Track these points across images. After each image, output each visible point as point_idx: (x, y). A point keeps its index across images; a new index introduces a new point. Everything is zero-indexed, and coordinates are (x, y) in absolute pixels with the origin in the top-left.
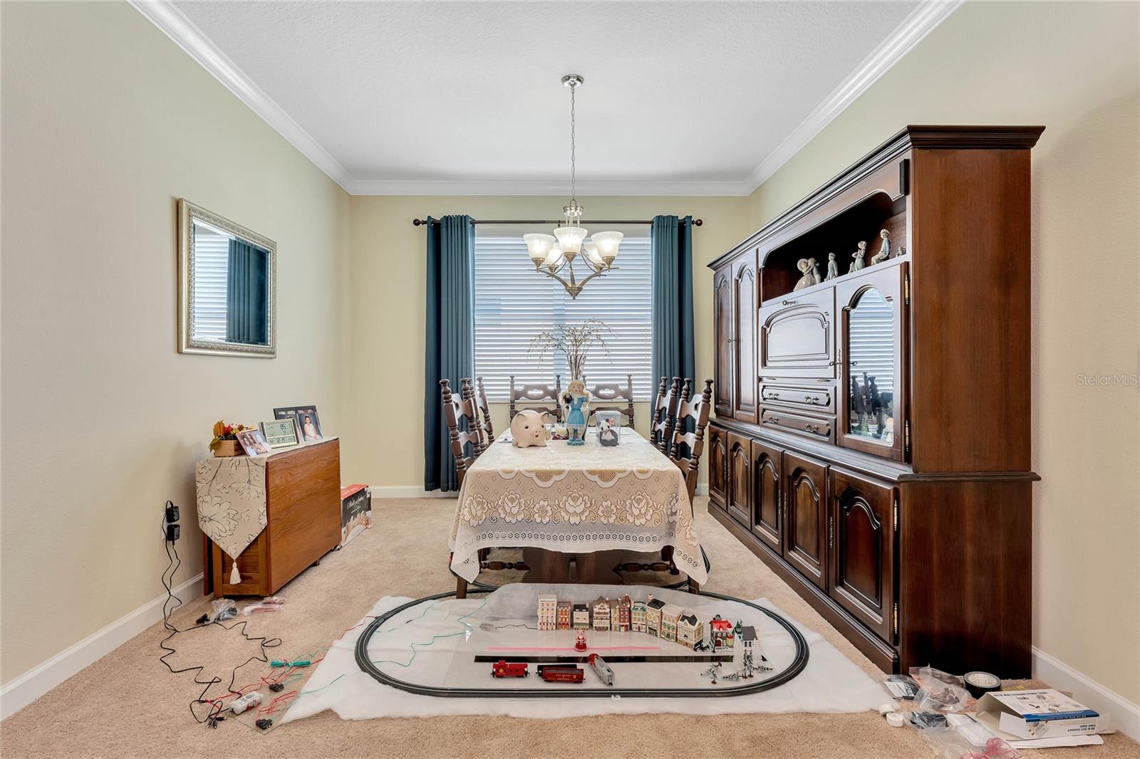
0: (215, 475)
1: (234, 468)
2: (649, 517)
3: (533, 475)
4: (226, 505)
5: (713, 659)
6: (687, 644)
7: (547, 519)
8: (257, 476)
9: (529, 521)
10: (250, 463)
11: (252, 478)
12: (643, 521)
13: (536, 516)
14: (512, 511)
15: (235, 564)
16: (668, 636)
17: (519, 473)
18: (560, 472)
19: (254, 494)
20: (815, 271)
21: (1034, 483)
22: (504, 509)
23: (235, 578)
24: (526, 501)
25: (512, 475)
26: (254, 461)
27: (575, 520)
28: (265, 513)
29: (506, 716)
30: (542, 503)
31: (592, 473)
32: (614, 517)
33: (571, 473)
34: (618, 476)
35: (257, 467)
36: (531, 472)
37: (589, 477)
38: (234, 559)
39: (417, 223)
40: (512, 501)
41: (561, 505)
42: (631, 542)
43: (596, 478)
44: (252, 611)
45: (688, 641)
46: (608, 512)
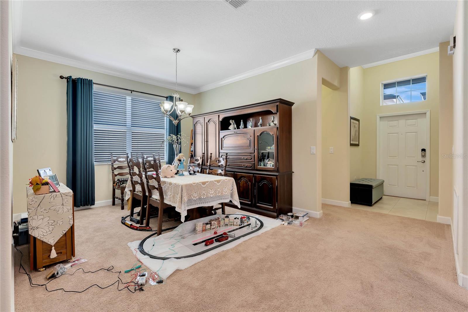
0: (39, 204)
1: (52, 199)
2: (228, 192)
3: (201, 184)
4: (46, 219)
5: (248, 225)
6: (237, 225)
7: (205, 197)
8: (67, 201)
9: (200, 199)
10: (63, 195)
11: (64, 203)
12: (227, 193)
13: (202, 196)
14: (195, 196)
15: (53, 248)
16: (231, 225)
17: (197, 183)
18: (207, 182)
19: (65, 210)
20: (235, 124)
21: (293, 173)
22: (193, 196)
23: (54, 254)
24: (199, 192)
25: (196, 184)
26: (65, 194)
27: (212, 196)
28: (72, 219)
29: (223, 251)
30: (203, 192)
31: (215, 181)
32: (220, 193)
33: (210, 181)
34: (221, 181)
35: (67, 197)
36: (200, 182)
37: (215, 182)
38: (53, 245)
39: (62, 77)
40: (195, 193)
41: (209, 192)
42: (224, 200)
43: (216, 183)
44: (71, 266)
45: (238, 224)
46: (219, 192)
